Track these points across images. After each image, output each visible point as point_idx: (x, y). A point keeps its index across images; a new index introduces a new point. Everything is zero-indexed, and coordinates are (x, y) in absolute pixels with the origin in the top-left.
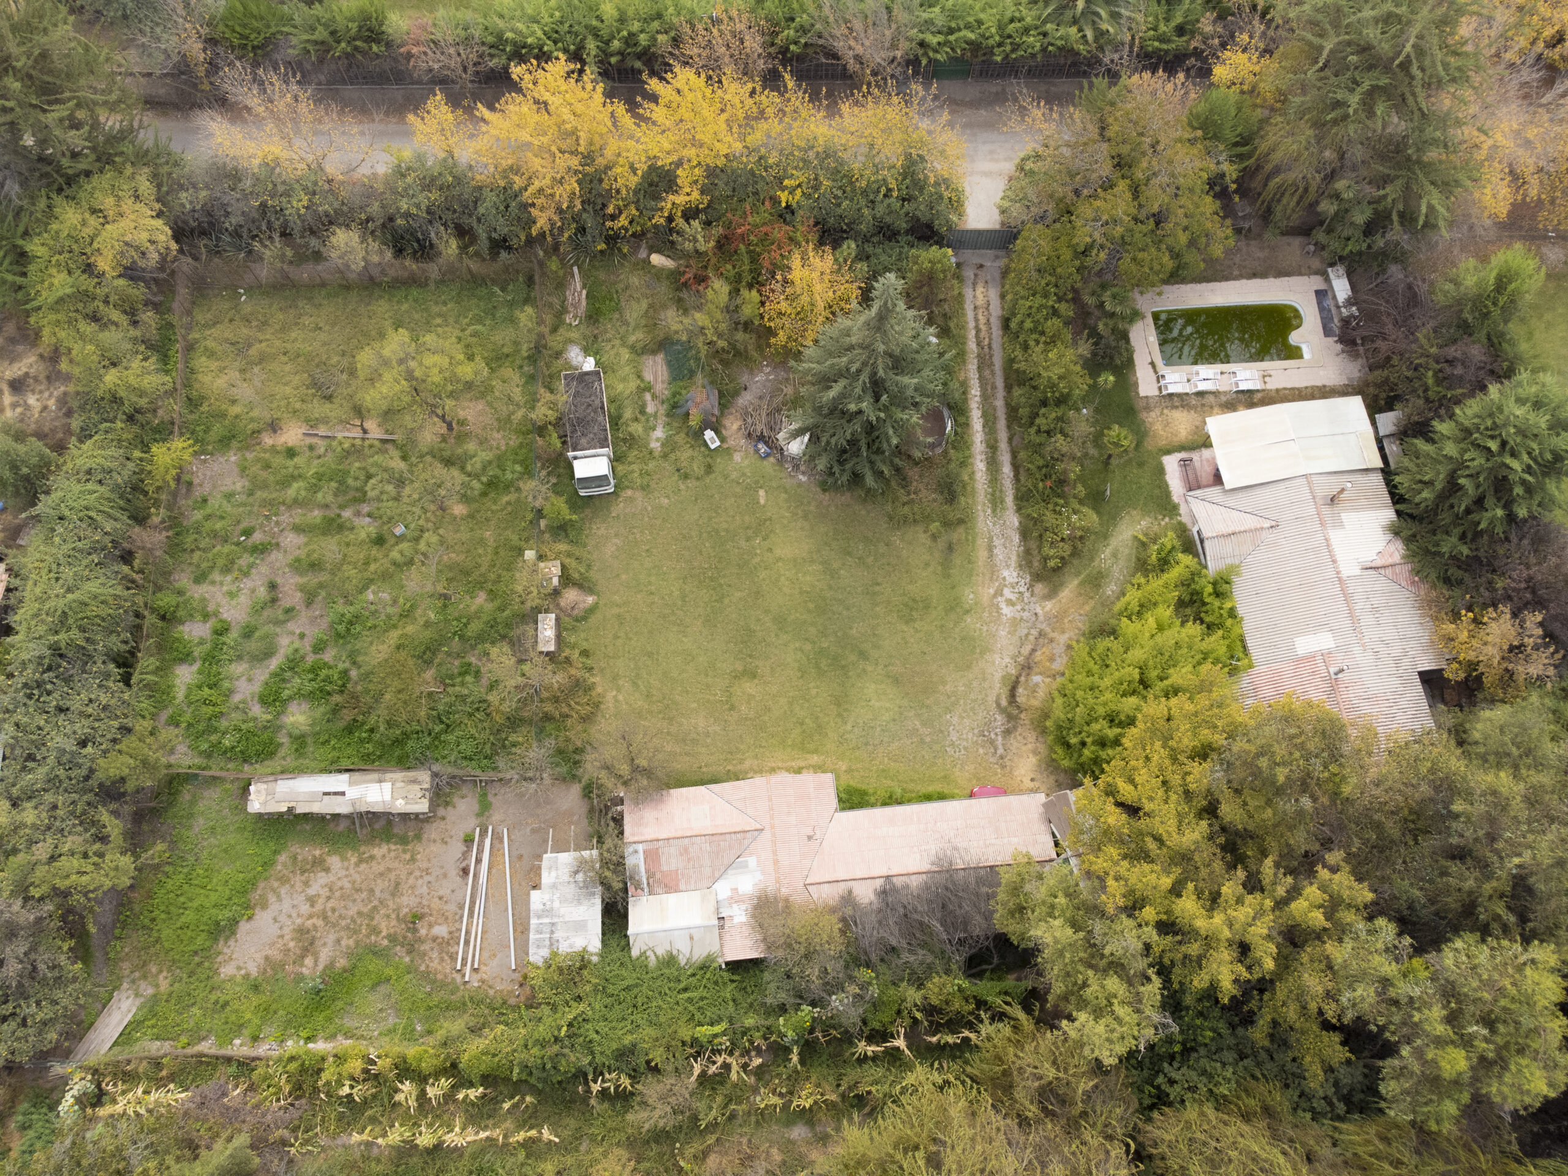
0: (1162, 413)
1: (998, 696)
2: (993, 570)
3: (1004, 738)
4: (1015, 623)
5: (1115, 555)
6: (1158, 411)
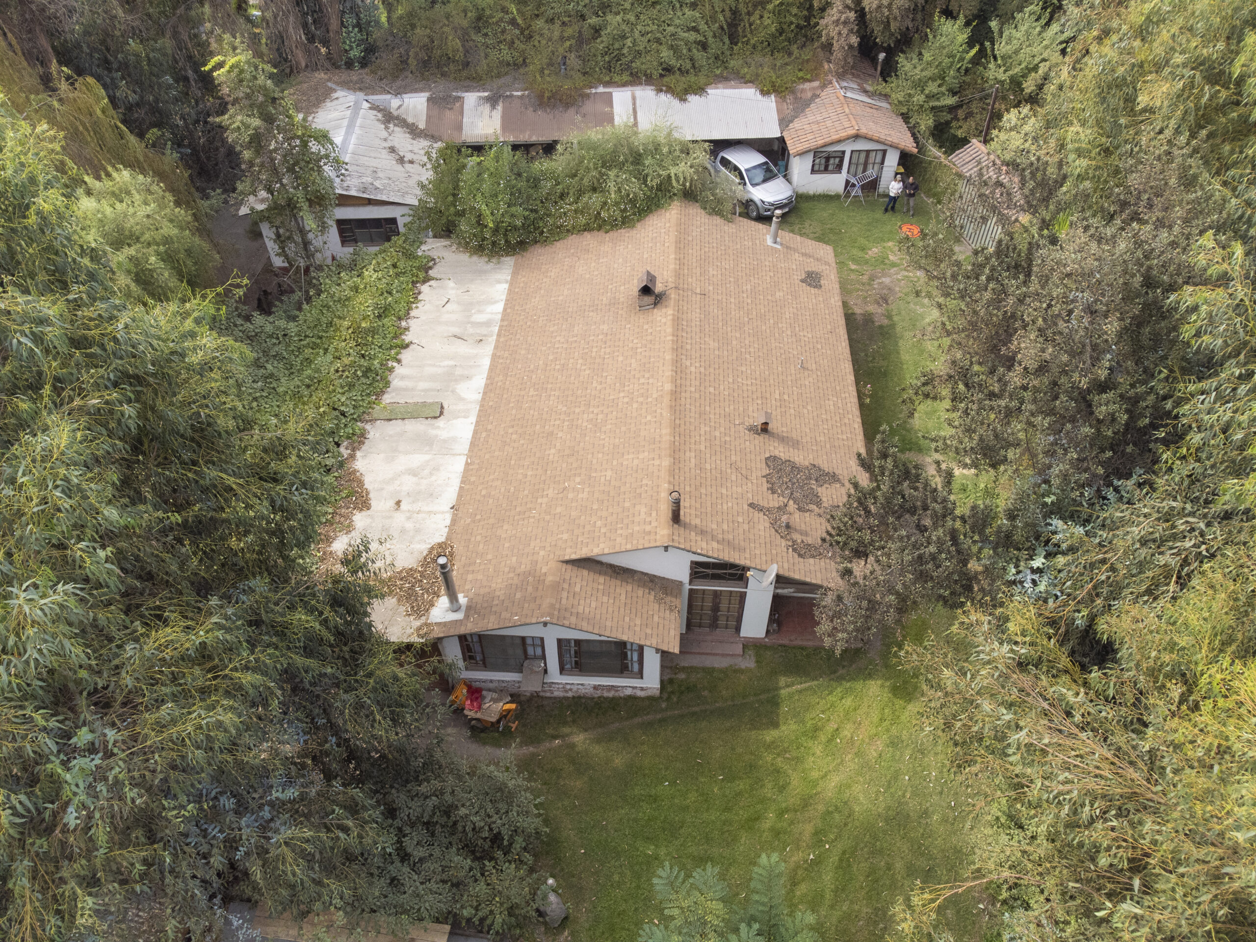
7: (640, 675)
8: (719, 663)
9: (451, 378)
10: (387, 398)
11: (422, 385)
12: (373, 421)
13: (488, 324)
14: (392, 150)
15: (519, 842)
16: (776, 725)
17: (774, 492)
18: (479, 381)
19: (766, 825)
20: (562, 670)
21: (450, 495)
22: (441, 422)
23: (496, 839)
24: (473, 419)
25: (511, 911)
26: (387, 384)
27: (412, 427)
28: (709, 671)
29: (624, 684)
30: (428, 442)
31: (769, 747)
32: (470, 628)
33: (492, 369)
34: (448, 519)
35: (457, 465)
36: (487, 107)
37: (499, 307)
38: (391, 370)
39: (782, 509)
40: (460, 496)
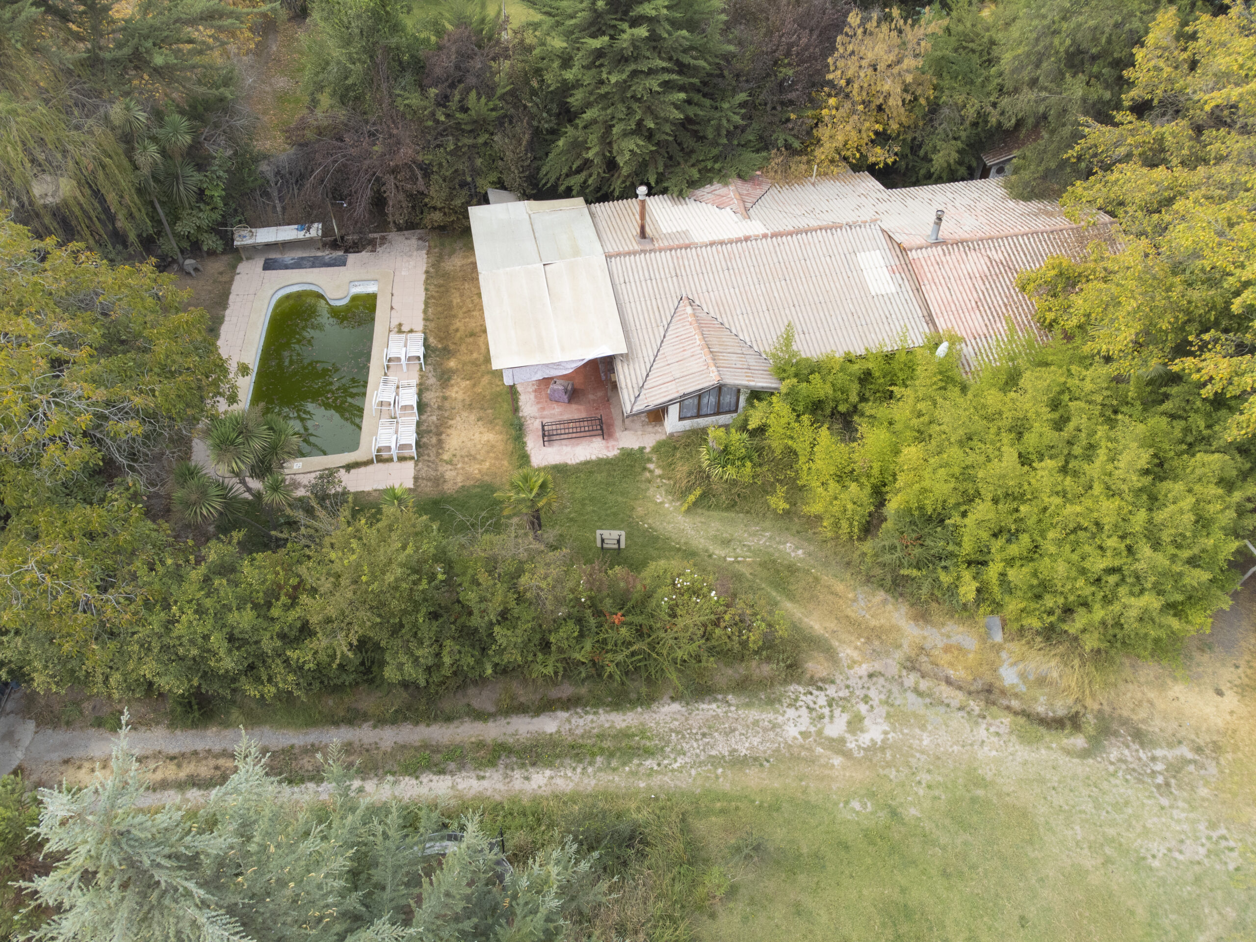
0: (449, 462)
1: (1068, 752)
2: (789, 758)
3: (1154, 744)
5: (726, 542)
6: (444, 468)
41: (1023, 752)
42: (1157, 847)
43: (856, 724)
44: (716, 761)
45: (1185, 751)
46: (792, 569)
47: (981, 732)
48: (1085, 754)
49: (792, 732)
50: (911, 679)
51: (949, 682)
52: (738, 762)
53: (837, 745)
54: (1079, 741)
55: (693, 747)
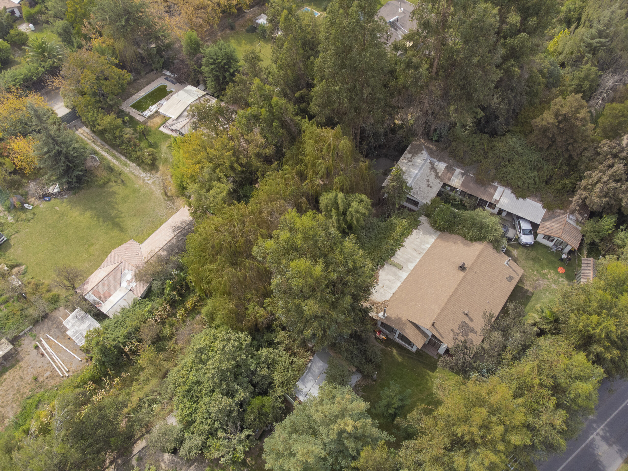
0: (150, 122)
1: (164, 198)
2: (138, 177)
3: (173, 205)
4: (154, 183)
5: (165, 153)
7: (412, 347)
8: (430, 354)
9: (409, 261)
10: (392, 259)
11: (401, 259)
12: (387, 263)
13: (424, 249)
14: (428, 181)
15: (375, 363)
16: (433, 372)
17: (459, 329)
18: (414, 265)
19: (420, 388)
20: (398, 337)
21: (394, 290)
22: (401, 271)
23: (371, 360)
24: (408, 274)
25: (368, 373)
26: (394, 255)
27: (394, 269)
28: (427, 354)
29: (409, 347)
30: (395, 275)
31: (429, 375)
32: (384, 321)
33: (418, 263)
34: (391, 296)
35: (399, 284)
36: (461, 176)
37: (429, 246)
38: (397, 251)
39: (458, 334)
40: (396, 292)
41: (160, 195)
42: (157, 211)
43: (148, 180)
44: (131, 172)
45: (175, 208)
46: (167, 161)
47: (159, 191)
48: (165, 200)
49: (142, 175)
50: (160, 181)
51: (164, 184)
52: (133, 174)
53: (144, 180)
54: (166, 198)
55: (131, 169)
